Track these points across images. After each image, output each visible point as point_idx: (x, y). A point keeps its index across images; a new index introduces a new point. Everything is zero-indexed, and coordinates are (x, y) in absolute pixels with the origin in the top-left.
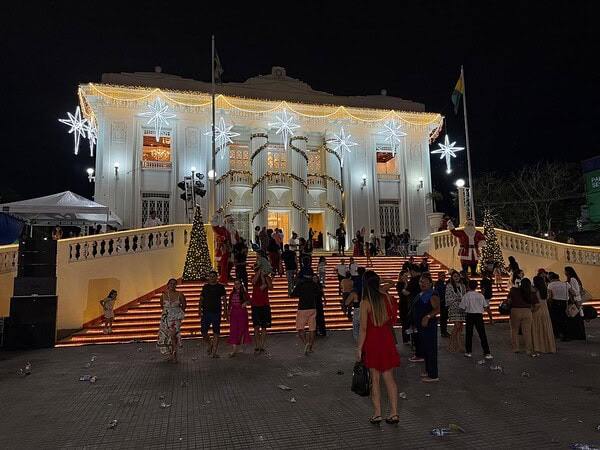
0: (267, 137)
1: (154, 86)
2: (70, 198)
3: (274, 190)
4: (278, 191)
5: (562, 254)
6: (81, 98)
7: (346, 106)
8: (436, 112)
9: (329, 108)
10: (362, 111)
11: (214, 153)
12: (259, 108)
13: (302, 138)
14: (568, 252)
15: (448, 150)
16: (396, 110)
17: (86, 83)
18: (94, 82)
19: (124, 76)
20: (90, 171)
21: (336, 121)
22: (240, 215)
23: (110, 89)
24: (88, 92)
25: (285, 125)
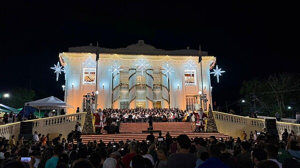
0: (135, 69)
1: (88, 52)
2: (52, 99)
3: (139, 92)
4: (141, 92)
5: (249, 123)
6: (60, 58)
7: (169, 55)
8: (212, 56)
9: (162, 56)
10: (176, 57)
11: (113, 78)
12: (132, 58)
13: (150, 70)
14: (252, 122)
15: (218, 72)
16: (192, 56)
17: (62, 52)
18: (65, 52)
19: (78, 48)
20: (63, 86)
21: (165, 62)
22: (124, 102)
23: (71, 54)
24: (63, 56)
25: (142, 65)
